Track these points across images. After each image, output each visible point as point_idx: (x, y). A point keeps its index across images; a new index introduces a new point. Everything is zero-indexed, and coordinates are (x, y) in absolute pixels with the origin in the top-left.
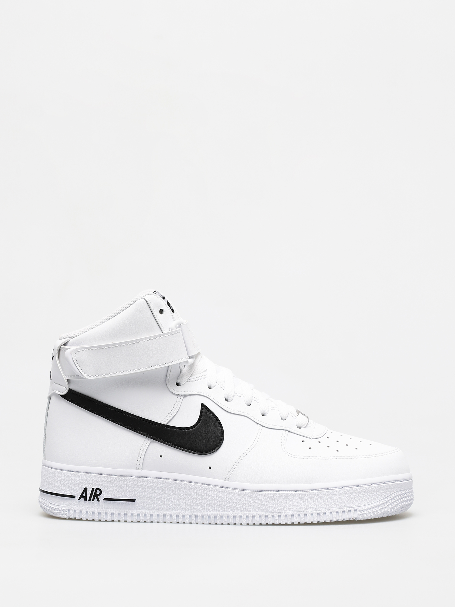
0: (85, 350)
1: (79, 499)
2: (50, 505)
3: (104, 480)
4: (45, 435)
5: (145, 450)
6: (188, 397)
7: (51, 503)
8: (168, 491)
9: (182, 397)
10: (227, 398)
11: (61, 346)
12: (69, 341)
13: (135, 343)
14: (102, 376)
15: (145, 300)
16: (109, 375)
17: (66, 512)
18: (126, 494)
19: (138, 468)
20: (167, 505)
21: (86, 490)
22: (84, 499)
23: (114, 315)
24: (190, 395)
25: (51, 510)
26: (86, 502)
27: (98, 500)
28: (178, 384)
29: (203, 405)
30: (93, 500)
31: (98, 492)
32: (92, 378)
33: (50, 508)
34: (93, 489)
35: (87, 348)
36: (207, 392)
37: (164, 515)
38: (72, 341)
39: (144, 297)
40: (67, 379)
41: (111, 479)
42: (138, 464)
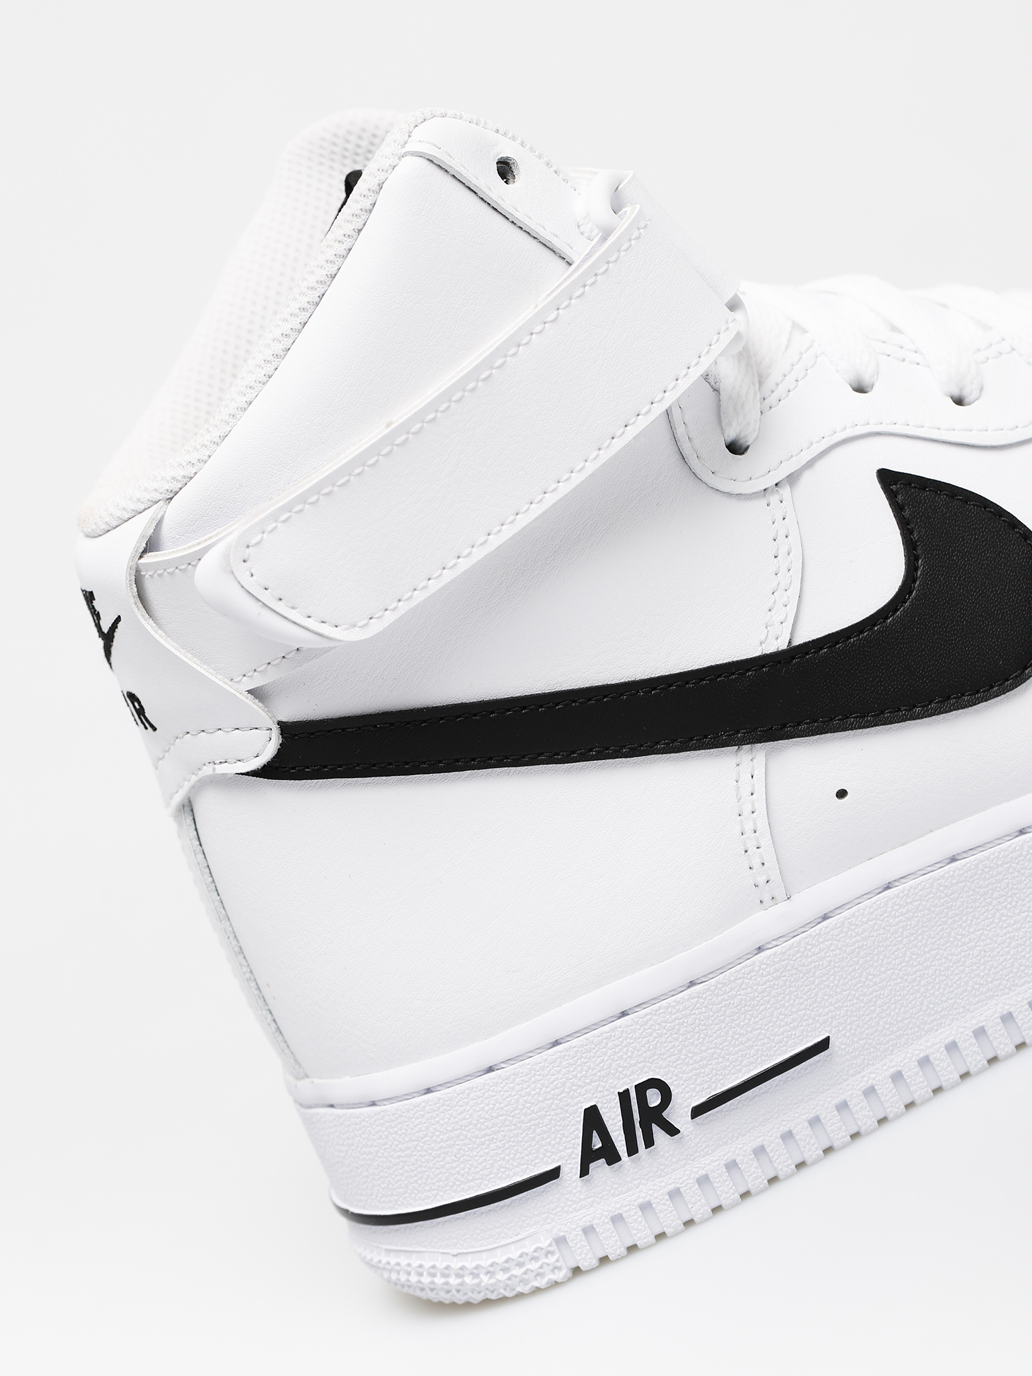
0: (284, 521)
1: (584, 1171)
2: (456, 1264)
3: (651, 1034)
4: (248, 975)
5: (761, 807)
6: (807, 477)
7: (456, 1255)
8: (946, 923)
9: (785, 491)
10: (956, 393)
11: (142, 561)
12: (163, 517)
13: (490, 375)
14: (419, 597)
15: (420, 155)
16: (448, 576)
17: (551, 1259)
18: (775, 1035)
19: (766, 898)
20: (967, 983)
21: (592, 1119)
22: (603, 1160)
23: (314, 296)
24: (810, 464)
25: (476, 1281)
26: (621, 1166)
27: (672, 1131)
28: (735, 448)
29: (888, 479)
30: (649, 1142)
31: (654, 1098)
32: (376, 627)
33: (462, 1276)
34: (624, 1097)
35: (288, 508)
36: (861, 411)
37: (973, 1032)
38: (173, 513)
39: (408, 148)
40: (249, 692)
41: (678, 1011)
42: (761, 880)
